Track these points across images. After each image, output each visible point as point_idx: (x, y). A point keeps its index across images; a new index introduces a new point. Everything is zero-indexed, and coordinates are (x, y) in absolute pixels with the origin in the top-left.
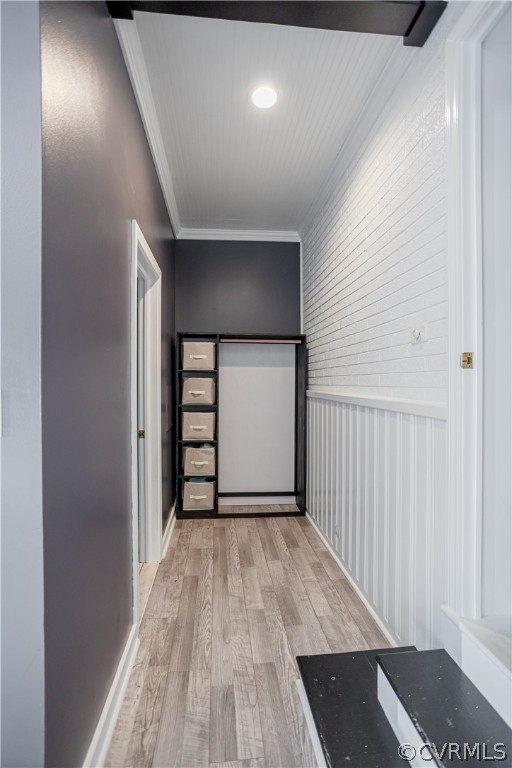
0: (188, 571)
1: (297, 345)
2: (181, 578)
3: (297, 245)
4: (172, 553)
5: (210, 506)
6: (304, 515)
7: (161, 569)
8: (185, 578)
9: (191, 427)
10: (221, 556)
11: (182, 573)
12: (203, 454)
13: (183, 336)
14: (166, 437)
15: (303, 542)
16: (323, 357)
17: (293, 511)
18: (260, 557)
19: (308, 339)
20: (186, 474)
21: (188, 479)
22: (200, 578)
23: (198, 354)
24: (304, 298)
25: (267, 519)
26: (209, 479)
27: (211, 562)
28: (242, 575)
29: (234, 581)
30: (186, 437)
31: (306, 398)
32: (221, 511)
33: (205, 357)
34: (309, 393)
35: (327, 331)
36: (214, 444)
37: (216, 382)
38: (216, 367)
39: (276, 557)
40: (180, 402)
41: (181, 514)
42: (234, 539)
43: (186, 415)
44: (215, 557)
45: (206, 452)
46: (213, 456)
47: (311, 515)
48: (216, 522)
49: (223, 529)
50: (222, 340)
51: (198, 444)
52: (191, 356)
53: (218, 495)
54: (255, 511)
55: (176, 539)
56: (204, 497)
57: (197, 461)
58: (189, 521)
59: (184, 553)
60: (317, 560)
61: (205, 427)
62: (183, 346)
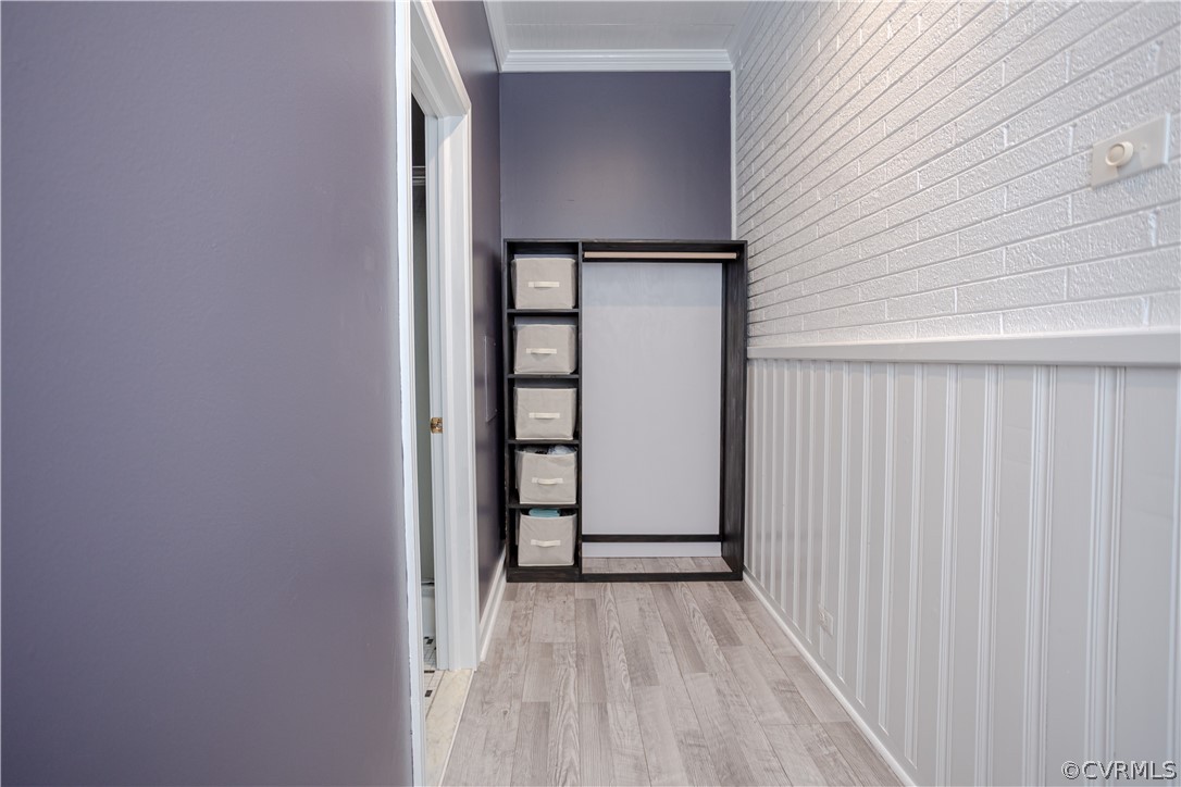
0: (529, 691)
1: (725, 263)
2: (517, 706)
3: (724, 77)
4: (498, 649)
5: (569, 561)
6: (741, 579)
7: (478, 685)
8: (524, 706)
9: (532, 415)
10: (591, 657)
11: (518, 696)
12: (554, 465)
13: (515, 248)
14: (485, 433)
15: (746, 633)
16: (786, 277)
17: (718, 570)
18: (668, 665)
19: (750, 251)
20: (523, 501)
21: (526, 510)
22: (553, 706)
23: (543, 280)
24: (739, 176)
25: (671, 584)
26: (564, 511)
27: (573, 672)
28: (637, 703)
29: (619, 714)
30: (523, 433)
31: (746, 360)
32: (588, 567)
33: (556, 284)
34: (753, 351)
35: (799, 223)
36: (575, 445)
37: (578, 331)
38: (577, 305)
39: (700, 666)
40: (512, 370)
41: (516, 573)
42: (614, 624)
43: (521, 392)
44: (580, 658)
45: (558, 461)
46: (573, 467)
47: (756, 580)
48: (579, 588)
49: (592, 603)
50: (588, 255)
51: (543, 447)
52: (531, 284)
53: (580, 538)
54: (649, 570)
55: (506, 622)
56: (557, 543)
57: (540, 478)
58: (529, 587)
59: (521, 651)
60: (782, 676)
61: (557, 415)
62: (515, 265)
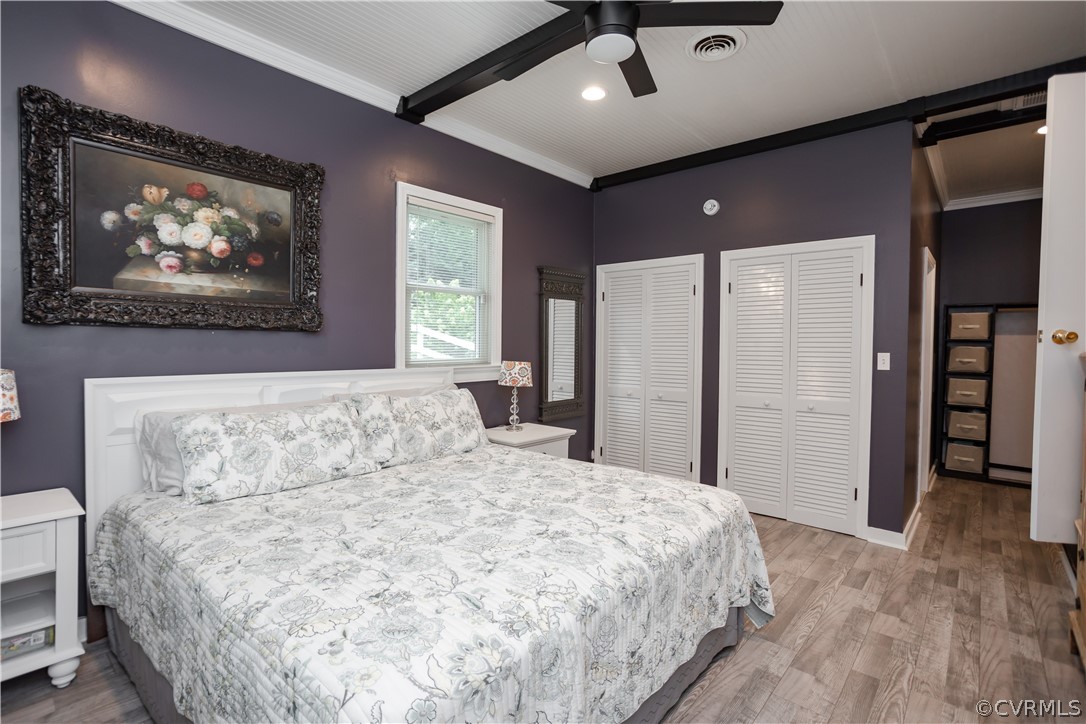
5: (978, 471)
9: (958, 392)
12: (972, 419)
13: (952, 308)
20: (950, 436)
21: (953, 440)
23: (969, 324)
26: (978, 444)
30: (951, 401)
33: (977, 326)
36: (986, 410)
37: (991, 350)
38: (991, 336)
40: (946, 369)
41: (944, 472)
43: (952, 381)
45: (975, 417)
46: (984, 422)
48: (985, 485)
50: (999, 310)
51: (966, 409)
52: (961, 326)
53: (987, 465)
56: (972, 460)
57: (964, 425)
58: (949, 481)
61: (975, 393)
62: (950, 316)
